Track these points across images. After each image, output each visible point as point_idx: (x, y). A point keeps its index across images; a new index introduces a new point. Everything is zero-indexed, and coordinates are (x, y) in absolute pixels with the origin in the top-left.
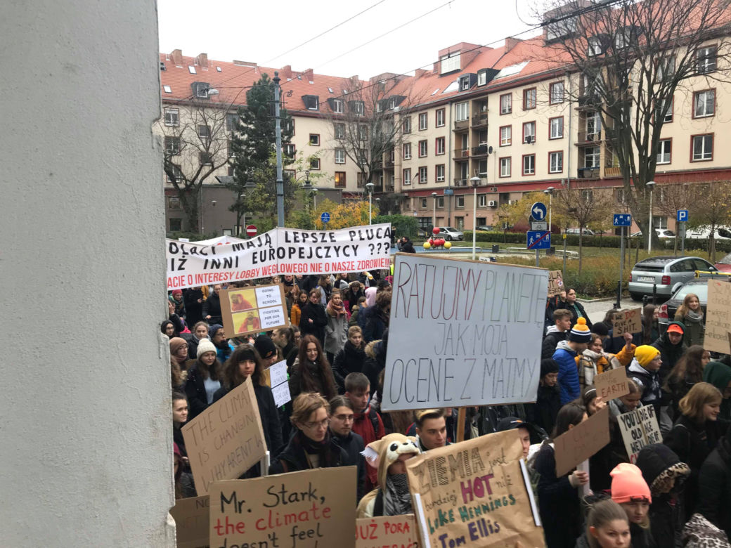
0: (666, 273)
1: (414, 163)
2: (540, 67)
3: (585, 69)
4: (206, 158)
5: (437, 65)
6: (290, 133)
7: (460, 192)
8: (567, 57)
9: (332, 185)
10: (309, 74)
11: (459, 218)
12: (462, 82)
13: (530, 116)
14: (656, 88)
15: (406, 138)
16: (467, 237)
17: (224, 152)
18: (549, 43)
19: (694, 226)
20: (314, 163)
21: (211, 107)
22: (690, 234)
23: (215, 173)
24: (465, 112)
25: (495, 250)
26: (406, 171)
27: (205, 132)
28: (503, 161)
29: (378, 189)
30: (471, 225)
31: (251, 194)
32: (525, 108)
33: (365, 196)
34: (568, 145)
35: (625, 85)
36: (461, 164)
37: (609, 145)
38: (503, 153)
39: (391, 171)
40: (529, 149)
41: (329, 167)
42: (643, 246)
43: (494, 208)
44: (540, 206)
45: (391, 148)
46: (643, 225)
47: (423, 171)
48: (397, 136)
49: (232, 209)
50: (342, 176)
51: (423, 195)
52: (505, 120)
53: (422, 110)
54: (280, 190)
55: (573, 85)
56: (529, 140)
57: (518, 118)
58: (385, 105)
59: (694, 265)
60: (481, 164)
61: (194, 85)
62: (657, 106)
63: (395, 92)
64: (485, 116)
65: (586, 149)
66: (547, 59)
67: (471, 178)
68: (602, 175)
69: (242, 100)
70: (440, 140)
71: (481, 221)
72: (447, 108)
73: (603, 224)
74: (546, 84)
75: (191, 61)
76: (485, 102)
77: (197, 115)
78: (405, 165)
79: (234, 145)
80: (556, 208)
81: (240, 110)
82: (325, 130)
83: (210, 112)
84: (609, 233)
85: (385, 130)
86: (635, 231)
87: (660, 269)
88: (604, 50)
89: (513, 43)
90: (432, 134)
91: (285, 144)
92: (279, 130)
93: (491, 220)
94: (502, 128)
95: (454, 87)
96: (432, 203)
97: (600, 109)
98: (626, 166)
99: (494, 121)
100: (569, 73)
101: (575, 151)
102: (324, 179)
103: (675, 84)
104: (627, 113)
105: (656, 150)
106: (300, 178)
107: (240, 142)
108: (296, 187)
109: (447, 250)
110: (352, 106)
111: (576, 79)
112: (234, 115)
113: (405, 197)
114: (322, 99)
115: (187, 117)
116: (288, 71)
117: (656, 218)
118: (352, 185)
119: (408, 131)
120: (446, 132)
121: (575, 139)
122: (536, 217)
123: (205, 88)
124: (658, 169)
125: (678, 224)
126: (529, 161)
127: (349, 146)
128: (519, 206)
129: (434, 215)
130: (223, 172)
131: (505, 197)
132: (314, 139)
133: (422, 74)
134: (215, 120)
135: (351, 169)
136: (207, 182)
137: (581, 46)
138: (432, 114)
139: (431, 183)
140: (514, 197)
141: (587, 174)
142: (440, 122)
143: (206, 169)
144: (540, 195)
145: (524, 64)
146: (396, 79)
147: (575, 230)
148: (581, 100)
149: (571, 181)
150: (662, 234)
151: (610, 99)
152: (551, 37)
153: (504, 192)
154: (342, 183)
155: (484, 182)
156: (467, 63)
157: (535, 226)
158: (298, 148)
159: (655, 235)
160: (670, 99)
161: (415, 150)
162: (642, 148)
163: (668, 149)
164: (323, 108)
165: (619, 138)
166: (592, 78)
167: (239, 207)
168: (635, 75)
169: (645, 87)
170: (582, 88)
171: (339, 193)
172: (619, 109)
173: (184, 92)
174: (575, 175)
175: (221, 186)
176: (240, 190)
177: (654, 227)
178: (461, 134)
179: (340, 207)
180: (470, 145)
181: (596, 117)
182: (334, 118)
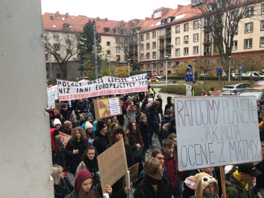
0: (235, 89)
1: (145, 52)
2: (190, 16)
3: (206, 16)
4: (69, 51)
5: (153, 16)
6: (99, 41)
7: (161, 62)
8: (200, 12)
9: (115, 60)
10: (106, 20)
11: (161, 71)
12: (162, 22)
13: (186, 33)
14: (232, 22)
15: (142, 43)
16: (164, 78)
17: (76, 49)
18: (193, 7)
19: (245, 72)
20: (109, 52)
21: (70, 32)
22: (244, 75)
23: (72, 57)
24: (163, 33)
25: (174, 82)
26: (142, 55)
27: (68, 42)
28: (177, 50)
29: (132, 61)
30: (166, 74)
31: (86, 64)
32: (185, 31)
33: (127, 64)
34: (200, 44)
35: (220, 22)
36: (162, 51)
37: (215, 44)
38: (177, 47)
39: (136, 55)
40: (186, 46)
41: (114, 53)
42: (227, 79)
43: (174, 67)
44: (190, 66)
45: (136, 46)
46: (227, 72)
47: (148, 54)
48: (138, 42)
49: (79, 70)
50: (119, 57)
51: (148, 63)
52: (178, 35)
53: (147, 32)
54: (96, 62)
55: (202, 22)
56: (186, 42)
57: (182, 34)
58: (134, 30)
59: (245, 86)
60: (169, 51)
61: (64, 25)
62: (232, 29)
63: (138, 26)
64: (170, 34)
65: (207, 45)
66: (192, 12)
67: (165, 56)
68: (212, 54)
69: (81, 29)
70: (154, 43)
71: (169, 72)
72: (157, 31)
73: (213, 72)
74: (192, 22)
75: (63, 16)
76: (170, 29)
77: (65, 35)
78: (142, 52)
79: (79, 46)
80: (196, 67)
81: (81, 34)
82: (112, 40)
83: (70, 34)
84: (215, 75)
85: (134, 40)
86: (224, 74)
87: (233, 87)
88: (213, 9)
89: (180, 7)
90: (151, 41)
91: (98, 45)
92: (95, 40)
93: (173, 72)
94: (176, 38)
95: (159, 24)
96: (152, 66)
97: (212, 30)
98: (221, 51)
99: (174, 36)
100: (200, 18)
101: (203, 46)
102: (112, 58)
103: (238, 21)
104: (221, 32)
105: (232, 45)
106: (103, 58)
107: (81, 45)
108: (102, 61)
109: (157, 83)
110: (122, 31)
111: (203, 20)
112: (79, 35)
113: (142, 64)
114: (111, 29)
115: (62, 36)
116: (98, 19)
117: (231, 69)
118: (122, 60)
119: (142, 40)
120: (156, 40)
121: (203, 42)
122: (188, 70)
123: (68, 25)
124: (232, 52)
125: (239, 71)
126: (186, 50)
127: (121, 46)
128: (183, 66)
129: (152, 70)
130: (75, 56)
131: (178, 63)
132: (108, 43)
133: (147, 19)
134: (72, 37)
135: (122, 54)
136: (70, 60)
137: (204, 7)
138: (151, 34)
139: (151, 59)
140: (181, 63)
141: (207, 54)
142: (154, 36)
143: (69, 55)
144: (190, 62)
145: (184, 15)
146: (138, 21)
147: (203, 75)
148: (205, 27)
149: (201, 57)
150: (234, 75)
151: (215, 27)
152: (194, 4)
153: (177, 61)
154: (119, 59)
155: (170, 58)
156: (163, 14)
157: (188, 73)
158: (102, 47)
159: (231, 75)
160: (237, 26)
161: (145, 47)
162: (227, 44)
163: (236, 45)
164: (111, 32)
165: (219, 41)
166: (209, 19)
167: (82, 69)
168: (224, 18)
169: (228, 22)
170: (205, 23)
171: (118, 63)
172: (218, 30)
173: (60, 27)
174: (203, 54)
175: (75, 61)
176: (82, 63)
177: (231, 72)
178: (162, 40)
179: (118, 68)
180: (165, 44)
181: (210, 33)
182: (115, 36)
